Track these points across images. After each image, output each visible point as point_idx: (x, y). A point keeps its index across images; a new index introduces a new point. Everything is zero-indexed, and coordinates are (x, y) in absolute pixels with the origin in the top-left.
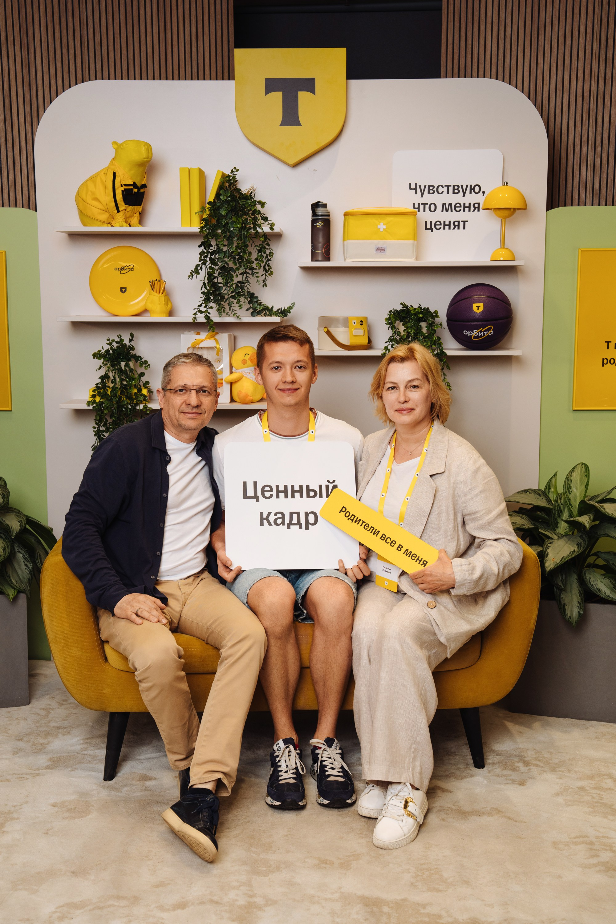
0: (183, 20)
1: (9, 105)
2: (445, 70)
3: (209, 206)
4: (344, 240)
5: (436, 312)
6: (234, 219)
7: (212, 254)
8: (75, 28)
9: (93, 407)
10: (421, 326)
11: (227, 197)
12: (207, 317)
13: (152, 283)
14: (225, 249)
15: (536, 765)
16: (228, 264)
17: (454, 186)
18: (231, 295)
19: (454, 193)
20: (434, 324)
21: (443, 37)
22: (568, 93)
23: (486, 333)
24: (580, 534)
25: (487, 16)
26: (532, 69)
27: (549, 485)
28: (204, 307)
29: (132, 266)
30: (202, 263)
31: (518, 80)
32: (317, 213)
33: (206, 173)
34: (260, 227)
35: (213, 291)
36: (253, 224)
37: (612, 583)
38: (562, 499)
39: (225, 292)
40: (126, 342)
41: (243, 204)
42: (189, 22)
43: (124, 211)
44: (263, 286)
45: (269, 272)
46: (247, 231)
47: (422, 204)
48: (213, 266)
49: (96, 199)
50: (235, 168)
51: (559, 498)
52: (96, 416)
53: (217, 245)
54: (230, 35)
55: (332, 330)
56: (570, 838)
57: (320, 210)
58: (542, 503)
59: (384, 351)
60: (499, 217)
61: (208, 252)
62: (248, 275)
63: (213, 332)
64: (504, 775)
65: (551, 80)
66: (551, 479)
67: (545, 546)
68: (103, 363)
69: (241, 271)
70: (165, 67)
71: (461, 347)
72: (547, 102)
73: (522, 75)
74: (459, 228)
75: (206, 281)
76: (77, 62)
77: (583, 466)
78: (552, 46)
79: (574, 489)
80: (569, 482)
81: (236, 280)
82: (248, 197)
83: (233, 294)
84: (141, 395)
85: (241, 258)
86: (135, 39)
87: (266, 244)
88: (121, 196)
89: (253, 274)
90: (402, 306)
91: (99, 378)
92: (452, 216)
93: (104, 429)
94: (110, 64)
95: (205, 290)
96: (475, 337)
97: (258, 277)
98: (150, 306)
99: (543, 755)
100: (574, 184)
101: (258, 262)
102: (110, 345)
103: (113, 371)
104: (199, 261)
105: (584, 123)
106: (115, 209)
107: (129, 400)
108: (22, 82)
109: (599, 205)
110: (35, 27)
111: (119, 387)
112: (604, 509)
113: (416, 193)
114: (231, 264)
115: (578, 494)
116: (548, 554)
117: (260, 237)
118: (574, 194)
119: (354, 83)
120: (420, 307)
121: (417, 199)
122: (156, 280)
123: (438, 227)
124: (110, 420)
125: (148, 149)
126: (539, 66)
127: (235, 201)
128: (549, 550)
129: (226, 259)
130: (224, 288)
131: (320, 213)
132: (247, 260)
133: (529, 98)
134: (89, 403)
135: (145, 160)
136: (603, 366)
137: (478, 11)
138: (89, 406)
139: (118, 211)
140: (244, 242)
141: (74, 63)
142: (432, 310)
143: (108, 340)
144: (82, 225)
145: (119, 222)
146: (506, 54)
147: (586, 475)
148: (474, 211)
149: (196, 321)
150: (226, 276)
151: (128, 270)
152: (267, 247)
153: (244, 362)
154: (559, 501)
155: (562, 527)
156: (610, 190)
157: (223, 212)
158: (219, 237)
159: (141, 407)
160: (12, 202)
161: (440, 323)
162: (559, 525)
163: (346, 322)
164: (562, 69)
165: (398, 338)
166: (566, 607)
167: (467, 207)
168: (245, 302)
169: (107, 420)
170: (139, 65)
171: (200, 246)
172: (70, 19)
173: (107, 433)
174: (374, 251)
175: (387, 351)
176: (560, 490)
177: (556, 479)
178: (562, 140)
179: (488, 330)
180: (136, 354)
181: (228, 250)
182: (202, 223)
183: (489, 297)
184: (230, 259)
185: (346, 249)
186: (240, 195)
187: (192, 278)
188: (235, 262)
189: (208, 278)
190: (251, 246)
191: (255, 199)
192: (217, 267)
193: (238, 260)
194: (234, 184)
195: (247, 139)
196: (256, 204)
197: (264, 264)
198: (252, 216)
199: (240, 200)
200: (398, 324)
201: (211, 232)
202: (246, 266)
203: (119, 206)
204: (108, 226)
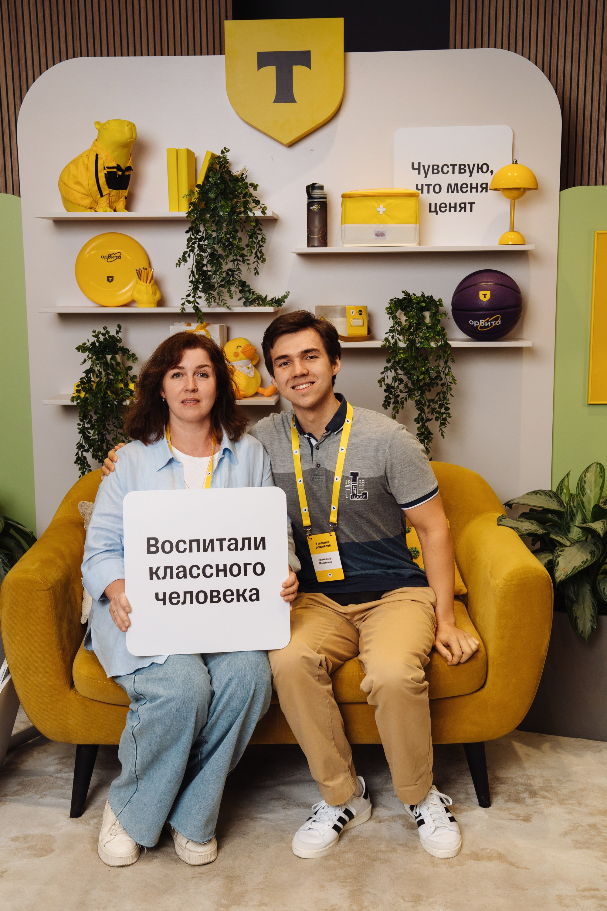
2: (453, 43)
3: (198, 190)
4: (342, 224)
5: (440, 300)
6: (223, 203)
7: (200, 240)
8: (66, 5)
9: (77, 403)
10: (423, 316)
11: (216, 179)
12: (195, 308)
13: (139, 271)
14: (214, 235)
15: (544, 797)
16: (217, 251)
17: (460, 165)
18: (221, 283)
19: (460, 172)
20: (438, 314)
21: (451, 7)
22: (585, 65)
23: (493, 322)
24: (594, 540)
26: (546, 39)
27: (561, 486)
28: (194, 297)
29: (120, 254)
30: (189, 250)
31: (532, 51)
32: (312, 196)
33: (196, 155)
34: (251, 211)
35: (201, 279)
36: (244, 207)
38: (575, 501)
39: (215, 280)
40: (113, 333)
41: (233, 187)
43: (107, 196)
44: (255, 274)
45: (262, 259)
46: (236, 216)
47: (426, 185)
48: (201, 253)
49: (78, 183)
50: (225, 148)
51: (571, 500)
52: (80, 413)
53: (206, 230)
54: (228, 10)
56: (579, 891)
57: (317, 193)
58: (553, 505)
59: (385, 342)
60: (508, 198)
61: (196, 238)
62: (239, 262)
63: (202, 323)
64: (508, 808)
65: (567, 51)
66: (564, 479)
67: (556, 555)
68: (88, 356)
69: (231, 258)
70: (160, 45)
71: (467, 337)
72: (562, 75)
73: (536, 47)
74: (465, 211)
75: (195, 270)
76: (68, 40)
77: (598, 466)
78: (568, 15)
79: (588, 491)
80: (583, 483)
81: (225, 268)
82: (241, 179)
83: (223, 283)
84: (128, 390)
85: (231, 244)
86: (129, 15)
87: (258, 229)
88: (104, 179)
89: (244, 261)
90: (404, 294)
91: (84, 372)
92: (458, 198)
93: (89, 426)
94: (102, 43)
95: (193, 278)
96: (481, 327)
97: (248, 264)
98: (136, 296)
99: (551, 783)
100: (591, 162)
101: (249, 248)
102: (96, 337)
103: (98, 365)
104: (187, 248)
105: (601, 97)
106: (98, 193)
107: (115, 395)
108: (10, 62)
110: (24, 5)
111: (105, 381)
113: (419, 173)
114: (220, 251)
115: (592, 496)
116: (558, 563)
117: (251, 222)
118: (590, 173)
119: (354, 56)
120: (423, 295)
121: (421, 180)
122: (143, 268)
123: (443, 209)
124: (95, 417)
125: (131, 129)
126: (553, 36)
127: (224, 183)
128: (559, 559)
129: (215, 246)
130: (214, 276)
131: (316, 196)
132: (236, 246)
133: (543, 71)
134: (73, 399)
135: (129, 140)
138: (73, 401)
139: (102, 196)
140: (234, 227)
141: (64, 41)
142: (436, 298)
143: (94, 332)
144: (65, 211)
145: (102, 207)
146: (518, 24)
147: (601, 476)
148: (481, 191)
149: (184, 312)
150: (215, 264)
151: (115, 257)
152: (259, 232)
153: (236, 355)
154: (572, 504)
155: (574, 532)
157: (212, 195)
158: (207, 222)
159: (128, 402)
160: (3, 188)
161: (444, 312)
162: (571, 530)
163: (343, 312)
164: (578, 38)
165: (399, 329)
166: (578, 621)
167: (474, 188)
168: (235, 291)
169: (92, 417)
170: (133, 42)
171: (187, 232)
173: (92, 430)
174: (373, 236)
175: (388, 344)
176: (573, 491)
177: (569, 479)
178: (579, 115)
179: (496, 319)
180: (123, 347)
181: (217, 235)
182: (190, 207)
183: (496, 284)
184: (220, 245)
185: (343, 234)
186: (230, 177)
187: (179, 266)
188: (225, 248)
189: (196, 266)
190: (242, 231)
191: (246, 181)
192: (206, 254)
193: (228, 246)
194: (225, 165)
195: (239, 118)
196: (248, 187)
197: (255, 250)
198: (243, 200)
199: (230, 182)
200: (399, 313)
201: (200, 216)
202: (236, 253)
203: (102, 190)
204: (91, 212)
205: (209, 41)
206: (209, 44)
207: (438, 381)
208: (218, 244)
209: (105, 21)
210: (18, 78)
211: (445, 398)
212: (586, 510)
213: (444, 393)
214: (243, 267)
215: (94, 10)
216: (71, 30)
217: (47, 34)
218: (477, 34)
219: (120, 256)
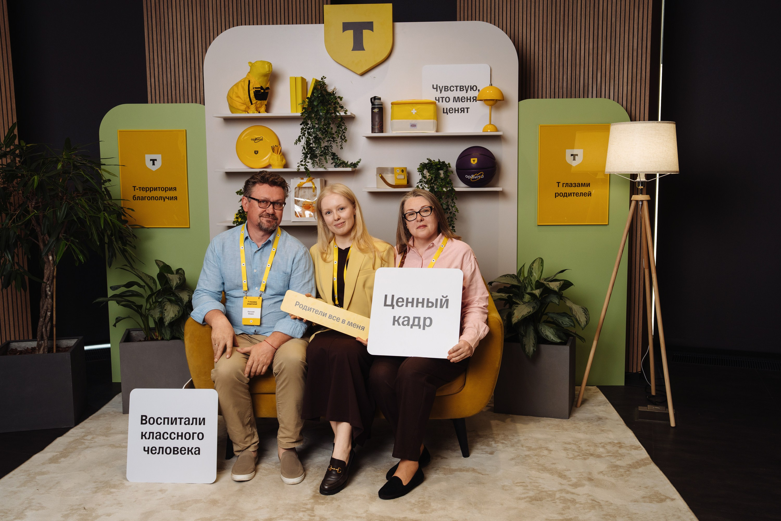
2: (459, 16)
3: (308, 100)
4: (390, 120)
5: (449, 164)
6: (322, 108)
7: (309, 129)
10: (439, 173)
11: (318, 94)
12: (305, 169)
13: (273, 148)
15: (503, 443)
16: (318, 135)
17: (460, 86)
19: (460, 90)
20: (448, 172)
23: (479, 176)
24: (536, 301)
27: (520, 272)
28: (304, 162)
29: (262, 137)
31: (504, 22)
32: (374, 103)
33: (307, 81)
34: (338, 112)
35: (309, 152)
36: (334, 110)
37: (554, 331)
38: (527, 280)
39: (317, 152)
41: (328, 99)
43: (255, 104)
44: (341, 149)
45: (345, 140)
47: (441, 97)
48: (309, 137)
49: (238, 97)
50: (323, 77)
51: (525, 280)
53: (312, 123)
55: (384, 175)
57: (377, 102)
58: (515, 283)
60: (488, 105)
62: (331, 142)
63: (309, 177)
64: (482, 449)
66: (521, 268)
67: (513, 310)
69: (327, 139)
70: (287, 17)
71: (465, 185)
72: (521, 36)
73: (506, 19)
74: (464, 112)
75: (305, 146)
77: (540, 259)
79: (534, 274)
80: (531, 270)
81: (323, 145)
82: (333, 94)
83: (322, 154)
85: (326, 131)
87: (342, 123)
88: (253, 94)
89: (334, 141)
90: (428, 160)
92: (459, 105)
94: (254, 17)
95: (305, 151)
96: (472, 179)
97: (337, 143)
98: (272, 162)
101: (337, 134)
104: (301, 134)
105: (544, 48)
106: (250, 102)
109: (554, 98)
112: (549, 285)
113: (437, 91)
114: (320, 135)
115: (536, 277)
116: (514, 314)
117: (339, 118)
119: (398, 24)
120: (439, 161)
121: (438, 94)
122: (276, 146)
123: (451, 112)
125: (269, 66)
126: (516, 14)
127: (323, 97)
128: (515, 311)
129: (317, 132)
130: (316, 150)
131: (376, 104)
132: (330, 132)
134: (234, 222)
135: (268, 72)
136: (556, 197)
138: (234, 224)
139: (252, 104)
140: (328, 121)
142: (447, 163)
144: (230, 112)
145: (252, 111)
148: (473, 101)
149: (299, 171)
150: (317, 143)
151: (259, 140)
152: (343, 124)
154: (525, 282)
155: (526, 297)
156: (561, 89)
157: (315, 103)
158: (313, 119)
160: (194, 100)
161: (451, 171)
162: (524, 296)
163: (392, 170)
164: (530, 16)
165: (425, 180)
166: (526, 347)
167: (469, 99)
171: (301, 124)
174: (409, 126)
176: (526, 275)
177: (524, 268)
179: (481, 175)
181: (319, 126)
182: (303, 110)
183: (481, 154)
185: (391, 125)
186: (326, 93)
187: (296, 144)
188: (323, 133)
189: (306, 144)
190: (333, 124)
191: (335, 95)
192: (312, 137)
193: (324, 133)
194: (323, 86)
195: (332, 59)
196: (337, 98)
197: (341, 135)
198: (333, 106)
199: (327, 96)
200: (425, 171)
201: (308, 115)
202: (329, 136)
203: (252, 101)
204: (246, 113)
205: (317, 15)
206: (317, 17)
207: (448, 211)
208: (319, 132)
210: (205, 37)
211: (452, 221)
212: (533, 285)
213: (451, 217)
214: (334, 145)
216: (236, 9)
217: (222, 12)
218: (473, 12)
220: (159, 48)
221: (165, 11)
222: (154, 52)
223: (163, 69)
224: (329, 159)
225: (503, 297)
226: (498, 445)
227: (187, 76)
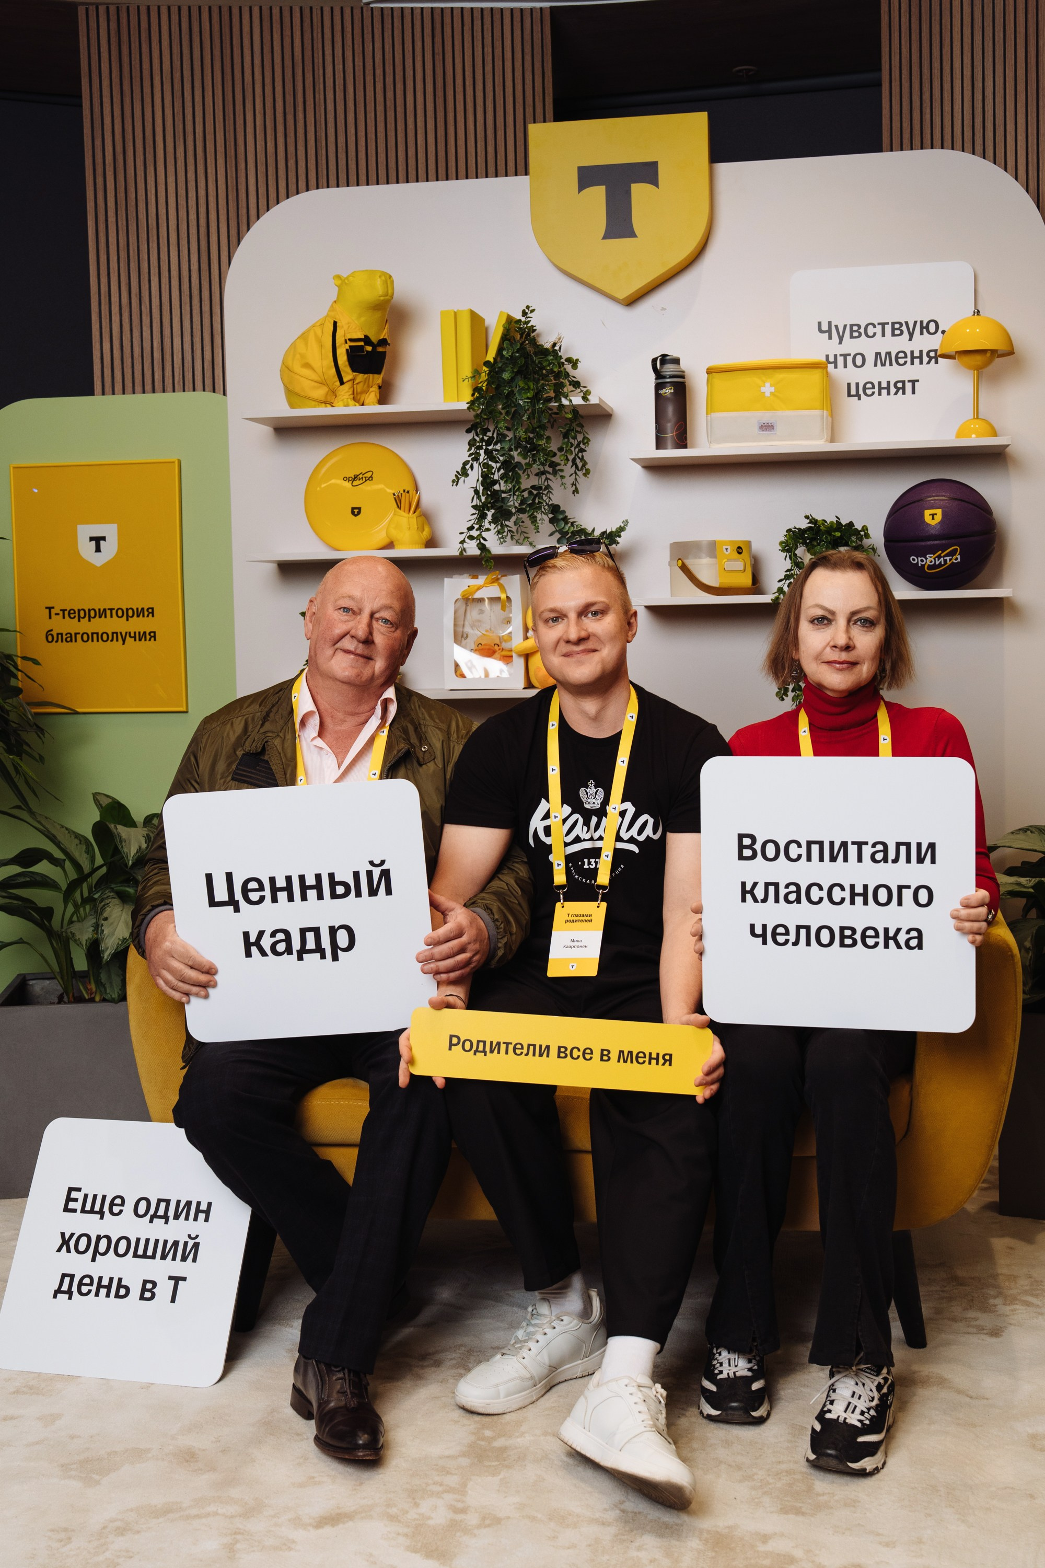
0: (472, 106)
1: (206, 249)
3: (487, 369)
4: (707, 414)
5: (865, 528)
6: (522, 384)
7: (488, 444)
8: (308, 128)
11: (514, 352)
12: (481, 547)
13: (398, 496)
14: (510, 435)
15: (1027, 1304)
16: (513, 458)
17: (893, 324)
18: (520, 508)
19: (893, 335)
21: (883, 105)
23: (948, 558)
25: (954, 67)
29: (371, 473)
30: (472, 459)
32: (662, 373)
33: (487, 323)
34: (566, 397)
35: (491, 503)
36: (554, 392)
39: (512, 503)
41: (539, 362)
42: (482, 109)
43: (351, 383)
44: (573, 493)
45: (584, 471)
47: (841, 355)
48: (490, 463)
49: (307, 365)
50: (528, 307)
53: (496, 427)
55: (689, 563)
57: (669, 369)
59: (777, 594)
60: (970, 368)
62: (548, 476)
63: (492, 572)
64: (966, 1321)
69: (536, 468)
71: (909, 585)
73: (1014, 155)
74: (904, 393)
75: (481, 489)
76: (309, 178)
81: (527, 482)
82: (553, 352)
83: (524, 507)
85: (535, 447)
87: (577, 425)
88: (345, 358)
89: (555, 473)
90: (808, 521)
92: (892, 373)
94: (360, 179)
95: (478, 501)
96: (930, 567)
97: (562, 477)
98: (395, 534)
101: (563, 453)
104: (469, 456)
106: (336, 379)
110: (247, 131)
113: (830, 338)
114: (519, 459)
117: (566, 413)
119: (725, 169)
120: (839, 523)
121: (832, 347)
122: (404, 491)
123: (869, 392)
125: (386, 283)
127: (525, 358)
129: (515, 454)
130: (509, 497)
131: (668, 373)
132: (544, 450)
135: (382, 298)
137: (939, 61)
140: (539, 421)
141: (304, 179)
142: (858, 526)
145: (342, 400)
146: (986, 124)
148: (928, 363)
149: (465, 554)
150: (511, 479)
151: (364, 479)
152: (579, 429)
157: (506, 376)
158: (498, 415)
161: (871, 547)
163: (712, 548)
167: (917, 357)
168: (544, 521)
171: (468, 431)
172: (300, 115)
174: (756, 429)
175: (782, 595)
179: (952, 553)
181: (515, 437)
182: (473, 395)
183: (955, 499)
184: (519, 451)
185: (709, 427)
186: (535, 349)
187: (457, 485)
188: (525, 453)
189: (481, 482)
190: (552, 427)
191: (560, 354)
192: (498, 465)
193: (531, 450)
194: (529, 335)
195: (551, 264)
196: (563, 364)
197: (573, 456)
198: (554, 382)
199: (535, 356)
200: (801, 551)
201: (487, 407)
202: (542, 460)
203: (343, 374)
204: (326, 407)
208: (516, 450)
209: (364, 148)
214: (555, 483)
215: (348, 134)
216: (315, 163)
217: (279, 171)
219: (371, 477)
220: (122, 265)
221: (138, 172)
222: (111, 275)
223: (133, 318)
224: (542, 519)
225: (1025, 887)
226: (1015, 1310)
227: (192, 332)
